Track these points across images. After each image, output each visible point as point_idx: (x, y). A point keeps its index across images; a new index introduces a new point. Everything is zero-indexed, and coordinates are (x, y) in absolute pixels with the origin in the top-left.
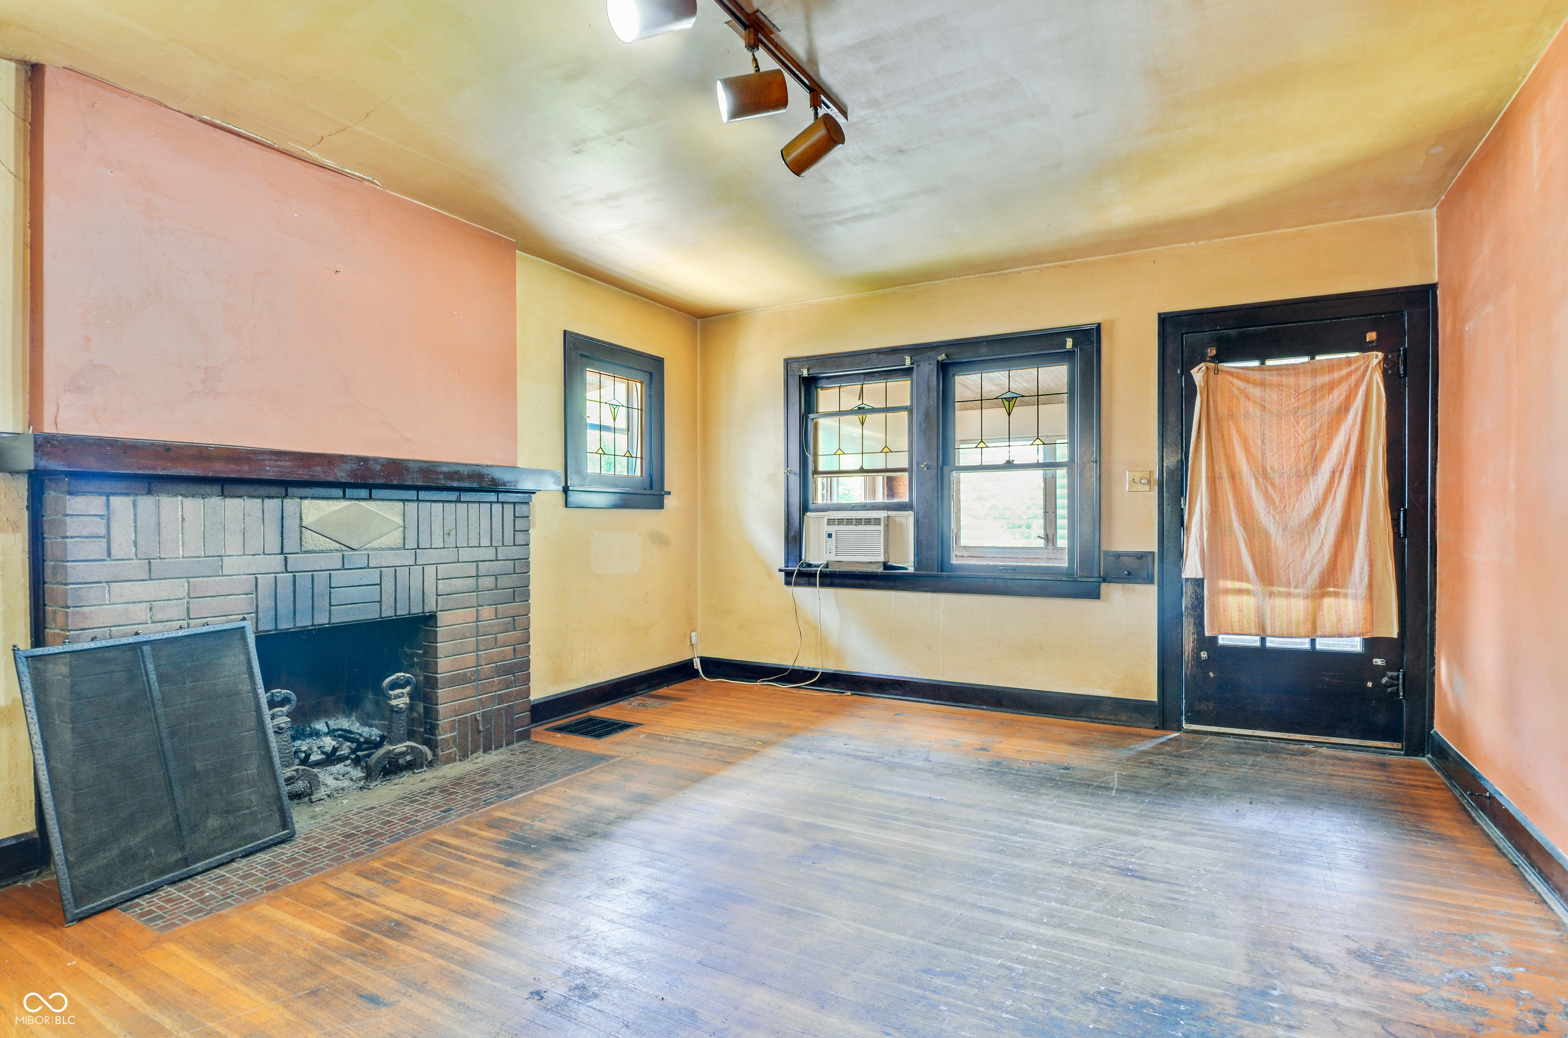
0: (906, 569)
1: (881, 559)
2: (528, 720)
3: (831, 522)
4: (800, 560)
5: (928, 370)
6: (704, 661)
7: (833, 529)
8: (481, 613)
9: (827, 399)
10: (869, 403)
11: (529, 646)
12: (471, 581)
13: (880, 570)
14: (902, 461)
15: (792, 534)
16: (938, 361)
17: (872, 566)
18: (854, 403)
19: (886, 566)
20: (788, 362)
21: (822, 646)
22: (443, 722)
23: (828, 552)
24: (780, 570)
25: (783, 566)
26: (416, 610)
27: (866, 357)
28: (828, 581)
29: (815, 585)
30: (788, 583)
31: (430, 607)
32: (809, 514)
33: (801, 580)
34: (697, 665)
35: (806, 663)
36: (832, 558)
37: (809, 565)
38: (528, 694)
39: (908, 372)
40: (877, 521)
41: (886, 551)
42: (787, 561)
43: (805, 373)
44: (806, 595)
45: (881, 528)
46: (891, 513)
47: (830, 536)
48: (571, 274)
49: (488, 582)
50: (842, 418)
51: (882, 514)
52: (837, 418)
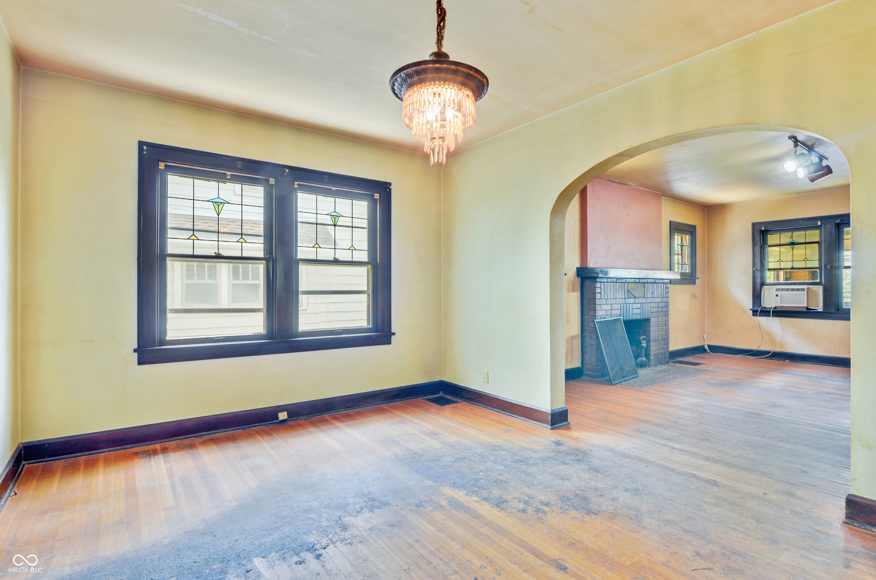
0: (817, 310)
1: (805, 305)
2: (668, 357)
3: (777, 290)
4: (761, 305)
5: (830, 227)
6: (709, 346)
7: (778, 293)
8: (659, 319)
9: (772, 239)
10: (796, 240)
11: (669, 332)
12: (657, 309)
13: (805, 310)
14: (816, 264)
15: (756, 295)
16: (836, 223)
17: (800, 308)
18: (789, 241)
19: (807, 308)
20: (754, 224)
21: (772, 340)
22: (652, 353)
23: (776, 302)
24: (751, 310)
25: (751, 308)
26: (647, 317)
27: (796, 222)
28: (776, 314)
29: (770, 316)
30: (753, 315)
31: (649, 317)
32: (765, 286)
33: (762, 314)
34: (706, 347)
35: (764, 348)
36: (779, 305)
37: (765, 308)
38: (668, 348)
39: (819, 227)
40: (803, 290)
41: (808, 303)
42: (753, 306)
43: (763, 229)
44: (763, 320)
45: (805, 292)
46: (810, 286)
47: (777, 296)
48: (671, 200)
49: (660, 309)
50: (781, 247)
51: (805, 287)
52: (779, 247)
